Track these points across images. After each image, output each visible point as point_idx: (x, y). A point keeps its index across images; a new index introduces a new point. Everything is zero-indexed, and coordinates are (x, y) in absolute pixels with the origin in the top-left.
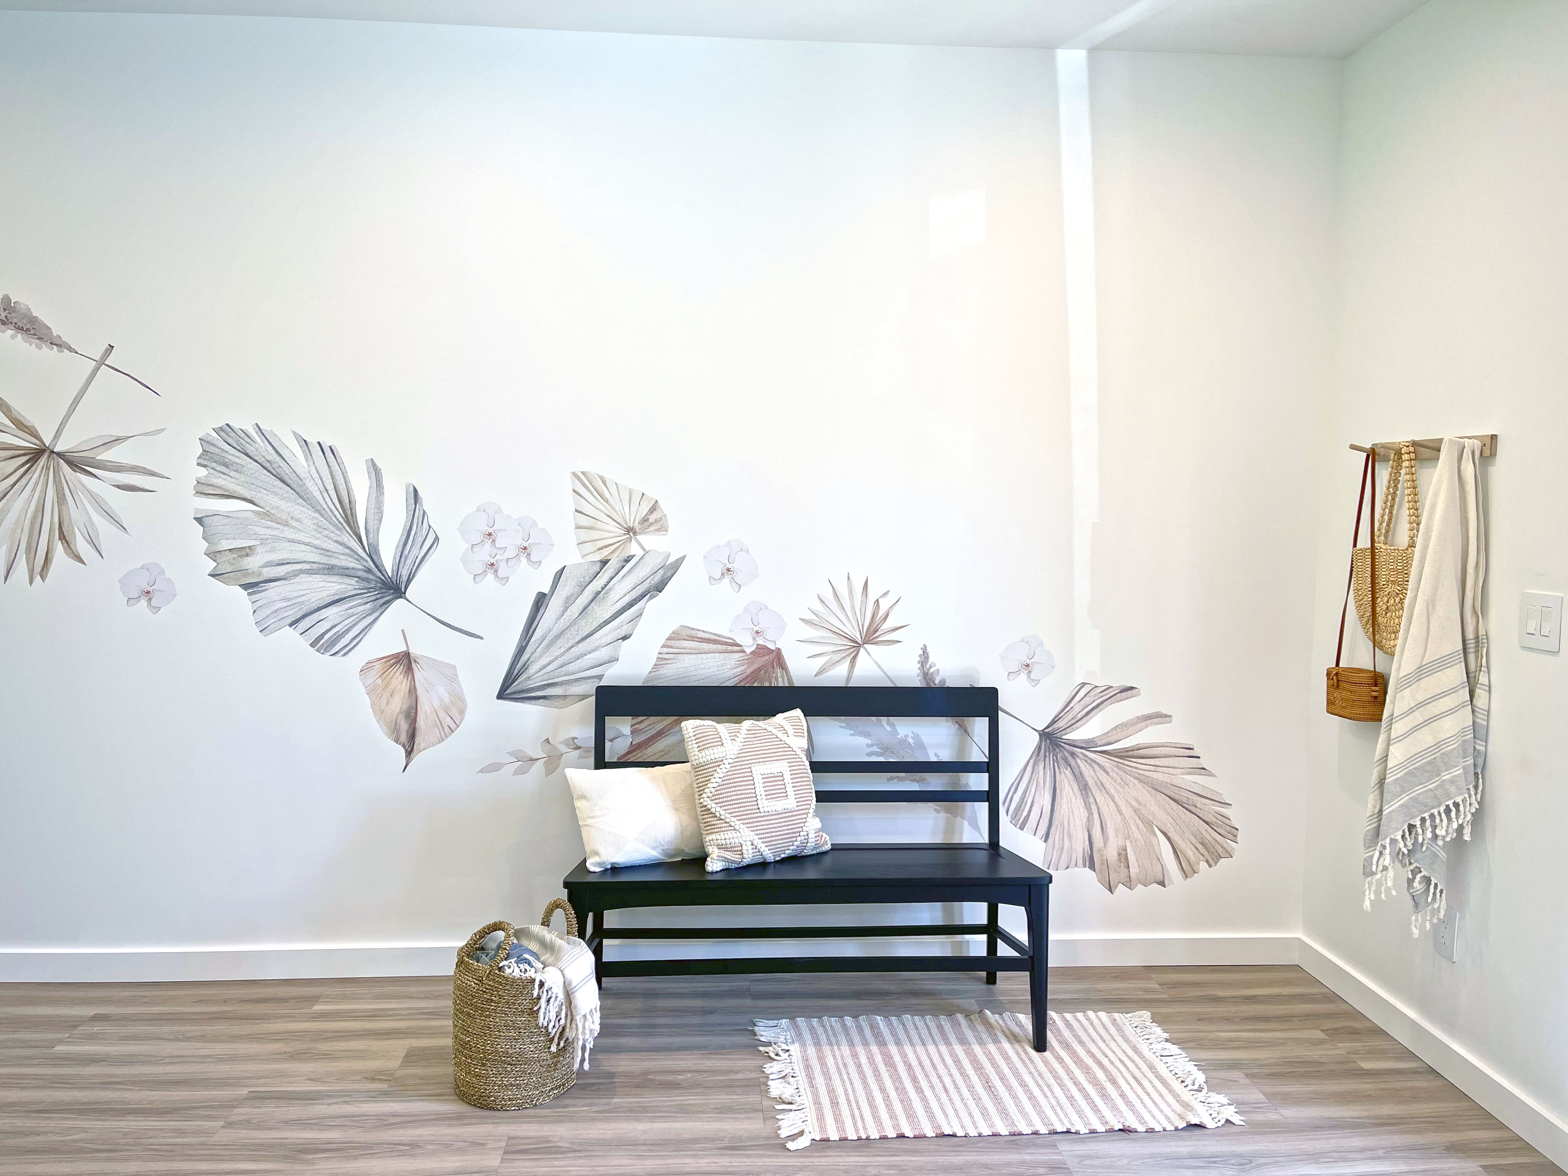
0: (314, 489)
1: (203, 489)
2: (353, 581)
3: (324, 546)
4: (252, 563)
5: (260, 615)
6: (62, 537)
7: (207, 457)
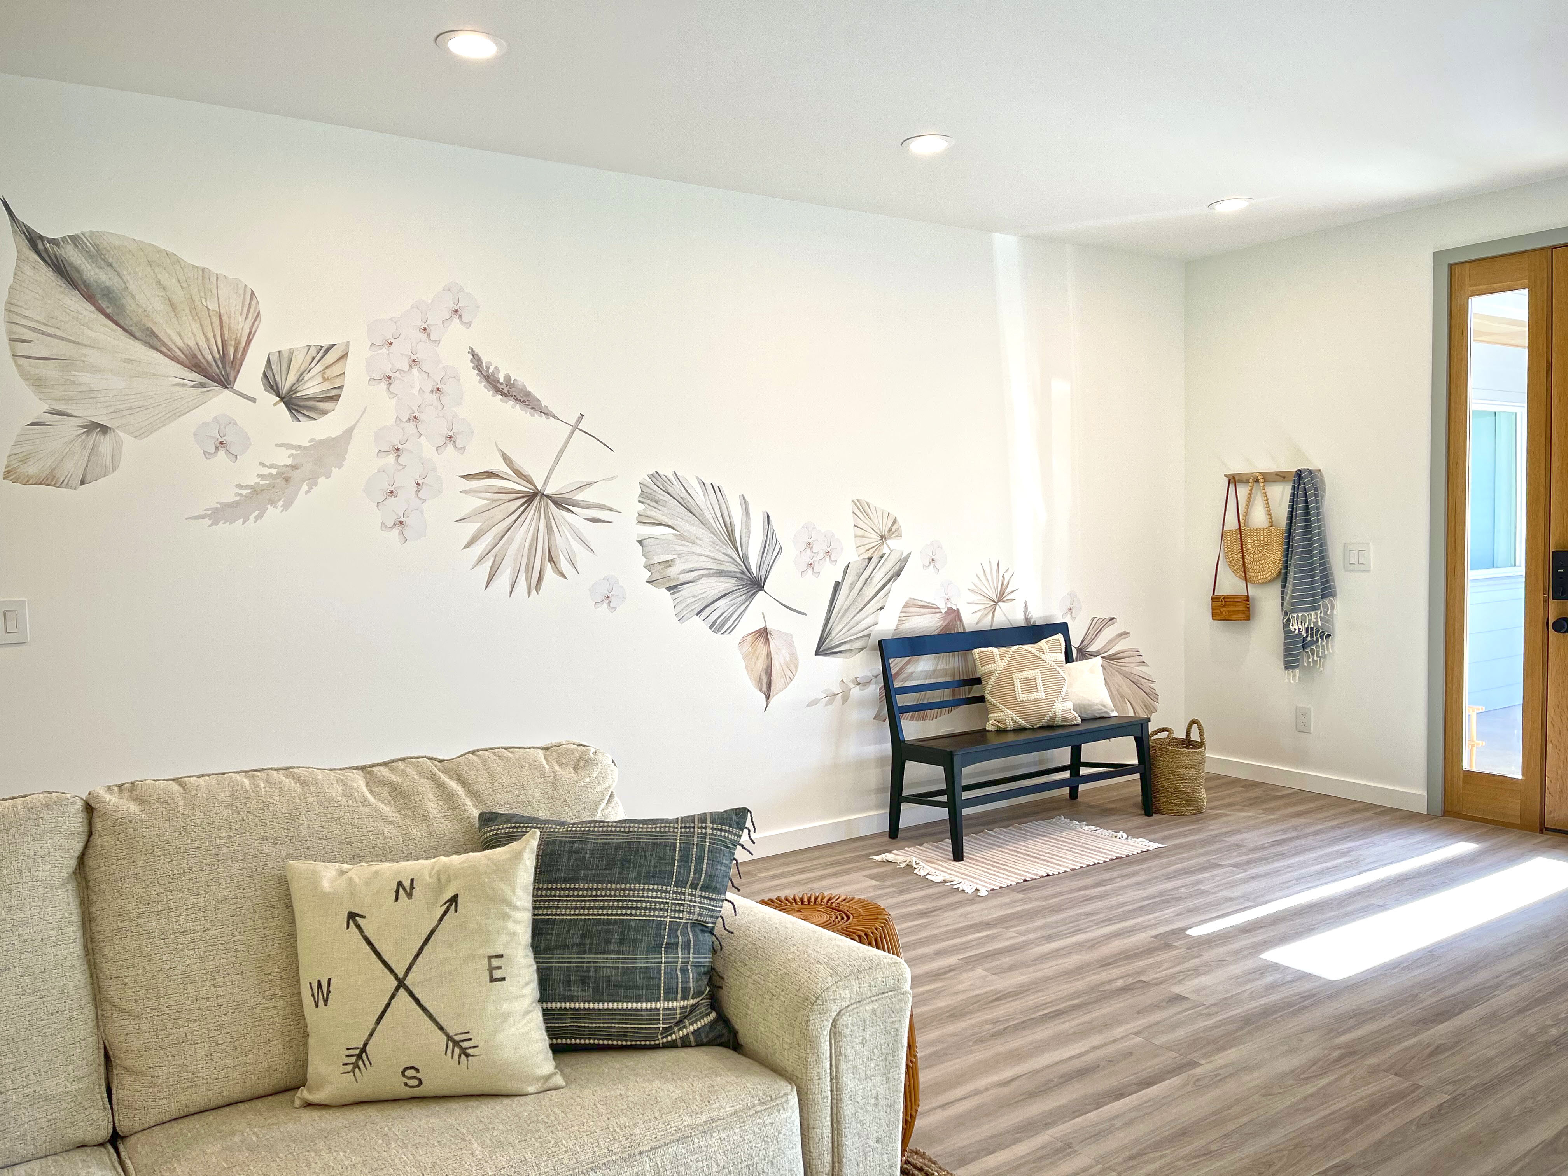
0: (709, 516)
1: (643, 520)
2: (733, 581)
3: (716, 556)
4: (673, 571)
5: (678, 609)
6: (551, 559)
7: (645, 496)
